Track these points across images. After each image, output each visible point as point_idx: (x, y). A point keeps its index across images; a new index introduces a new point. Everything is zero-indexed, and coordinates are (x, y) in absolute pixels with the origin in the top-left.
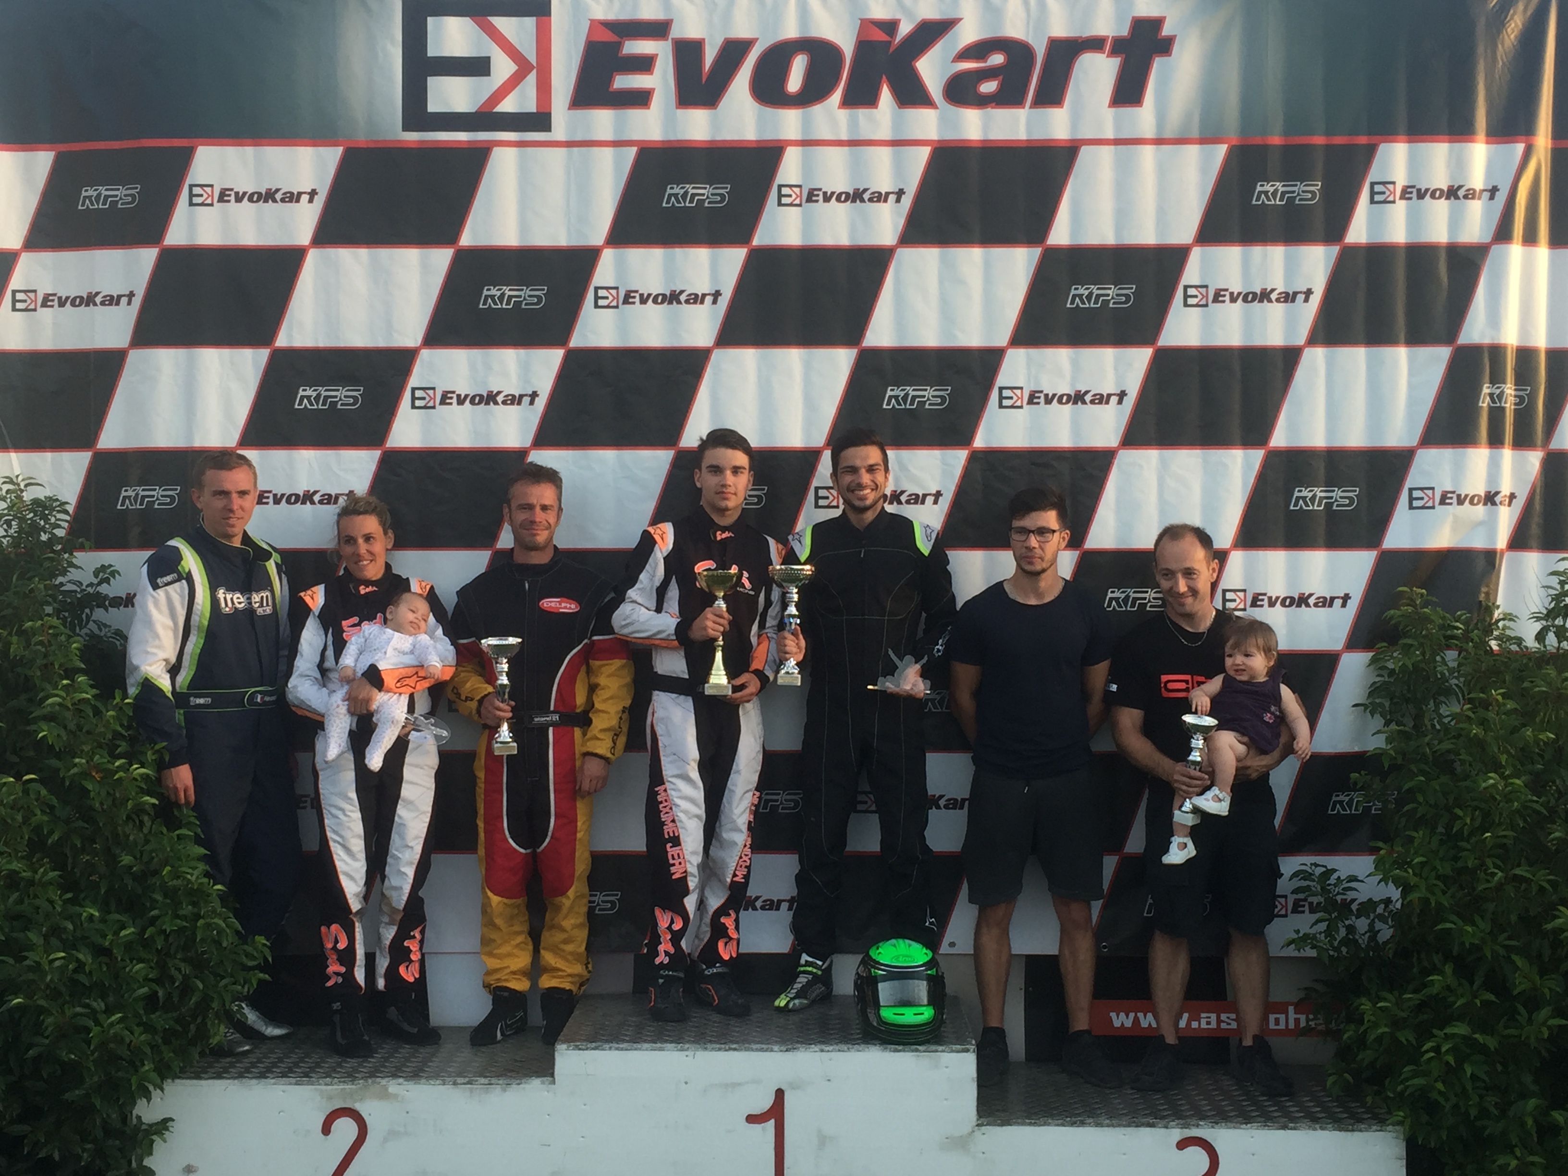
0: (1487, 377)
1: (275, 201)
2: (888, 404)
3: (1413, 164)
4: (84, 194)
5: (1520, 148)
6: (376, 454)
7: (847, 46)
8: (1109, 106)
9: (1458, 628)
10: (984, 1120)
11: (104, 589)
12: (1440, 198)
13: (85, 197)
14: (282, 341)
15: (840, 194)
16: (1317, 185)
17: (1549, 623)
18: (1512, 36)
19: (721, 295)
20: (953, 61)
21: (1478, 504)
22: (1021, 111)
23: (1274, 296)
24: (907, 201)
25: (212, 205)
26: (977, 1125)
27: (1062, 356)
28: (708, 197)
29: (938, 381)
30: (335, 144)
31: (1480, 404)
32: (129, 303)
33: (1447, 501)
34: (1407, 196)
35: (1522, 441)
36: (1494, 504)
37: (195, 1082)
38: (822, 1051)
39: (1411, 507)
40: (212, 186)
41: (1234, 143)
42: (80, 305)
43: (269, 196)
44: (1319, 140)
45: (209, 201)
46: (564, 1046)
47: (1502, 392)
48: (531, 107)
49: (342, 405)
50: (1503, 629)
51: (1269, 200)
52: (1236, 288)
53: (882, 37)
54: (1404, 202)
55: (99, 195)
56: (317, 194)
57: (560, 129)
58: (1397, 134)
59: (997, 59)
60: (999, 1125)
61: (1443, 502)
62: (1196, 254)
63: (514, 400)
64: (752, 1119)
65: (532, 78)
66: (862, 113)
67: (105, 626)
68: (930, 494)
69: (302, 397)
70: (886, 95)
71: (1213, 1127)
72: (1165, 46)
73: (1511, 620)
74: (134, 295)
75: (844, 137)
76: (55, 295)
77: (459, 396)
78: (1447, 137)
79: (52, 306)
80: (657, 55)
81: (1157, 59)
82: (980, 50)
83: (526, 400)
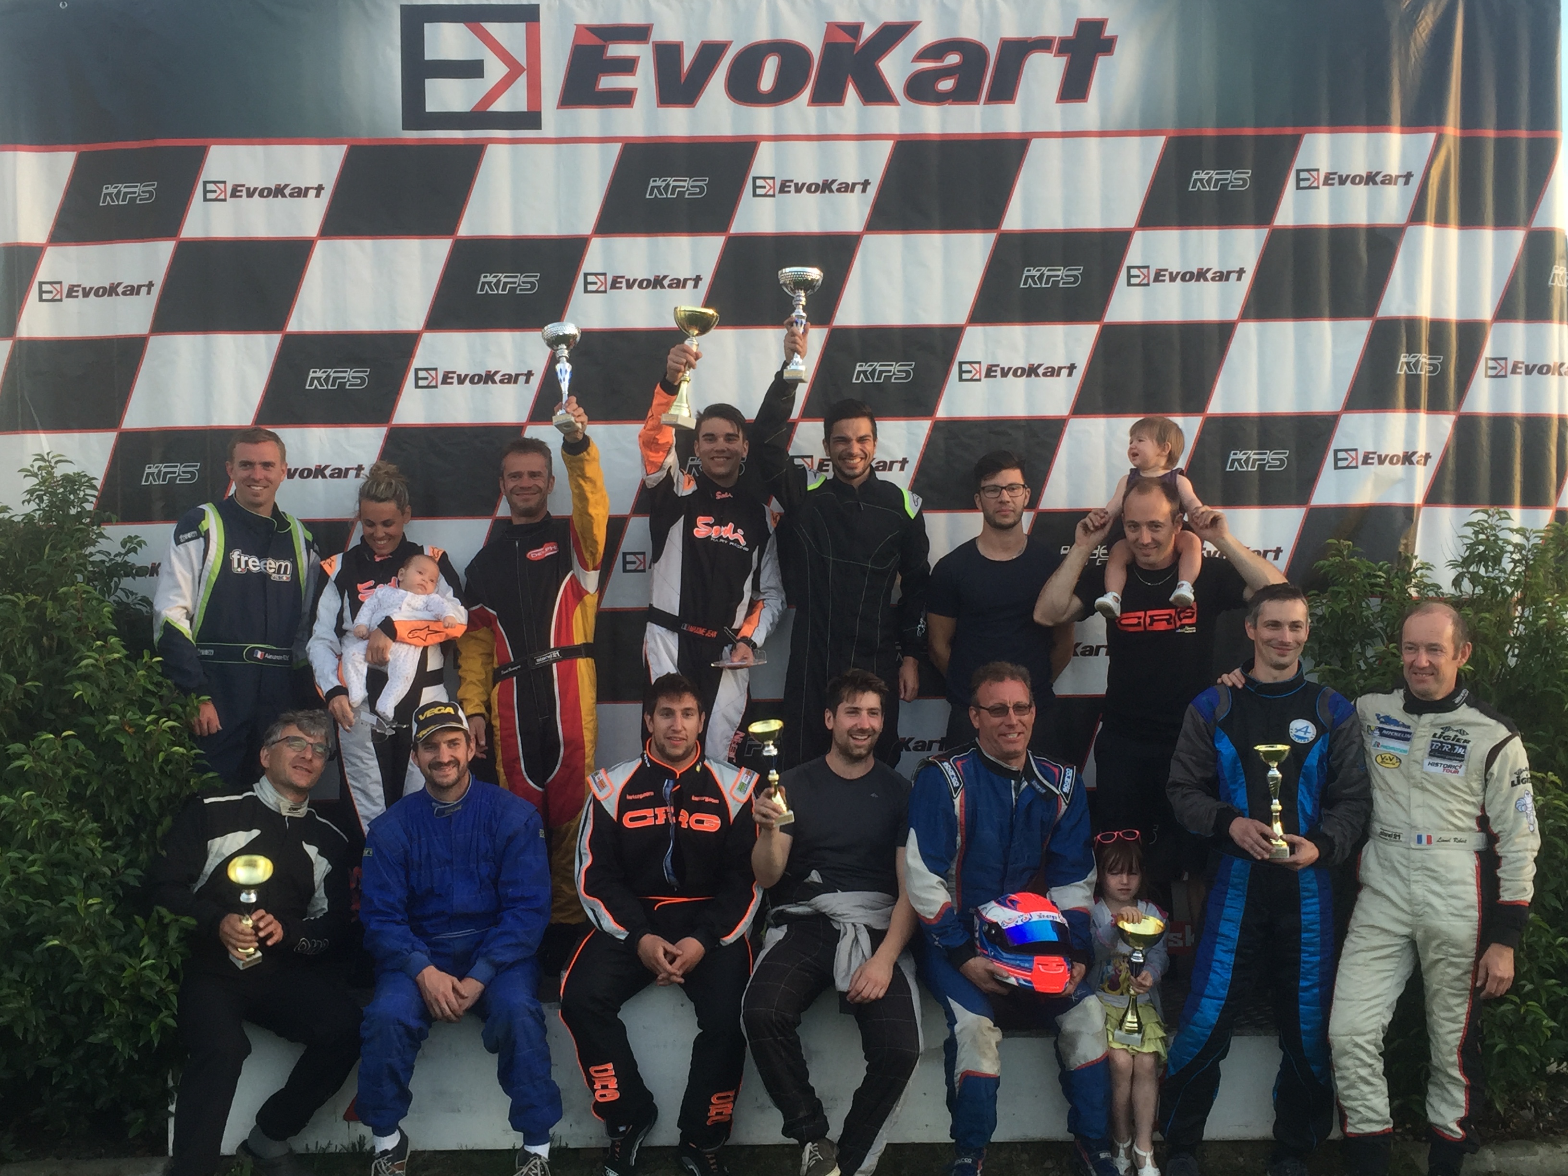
1: (284, 196)
2: (857, 379)
3: (1335, 153)
4: (105, 191)
5: (1431, 137)
6: (382, 431)
7: (815, 48)
8: (1057, 102)
9: (1380, 577)
11: (131, 558)
12: (1360, 183)
13: (106, 195)
14: (293, 326)
15: (810, 185)
16: (1248, 173)
17: (1465, 570)
19: (701, 279)
20: (913, 61)
21: (1397, 463)
22: (977, 106)
23: (1209, 275)
24: (872, 191)
25: (225, 200)
27: (1015, 333)
28: (688, 189)
29: (903, 357)
30: (340, 142)
31: (1398, 372)
32: (149, 293)
33: (1370, 461)
34: (1330, 182)
35: (1436, 406)
36: (1411, 463)
39: (1336, 467)
40: (224, 182)
41: (1171, 135)
42: (103, 295)
43: (278, 191)
44: (1249, 131)
45: (222, 197)
47: (1418, 361)
48: (522, 106)
49: (350, 385)
50: (1421, 577)
51: (1204, 187)
52: (1175, 268)
53: (846, 39)
54: (1326, 188)
55: (119, 192)
56: (323, 189)
57: (549, 129)
61: (1365, 462)
62: (1138, 236)
63: (511, 379)
65: (522, 80)
66: (830, 110)
67: (132, 593)
68: (897, 462)
69: (313, 379)
70: (851, 93)
72: (1108, 46)
73: (1428, 569)
74: (153, 285)
75: (814, 132)
76: (79, 286)
77: (459, 376)
78: (1366, 128)
79: (77, 297)
80: (639, 57)
81: (1100, 58)
82: (936, 51)
83: (522, 379)
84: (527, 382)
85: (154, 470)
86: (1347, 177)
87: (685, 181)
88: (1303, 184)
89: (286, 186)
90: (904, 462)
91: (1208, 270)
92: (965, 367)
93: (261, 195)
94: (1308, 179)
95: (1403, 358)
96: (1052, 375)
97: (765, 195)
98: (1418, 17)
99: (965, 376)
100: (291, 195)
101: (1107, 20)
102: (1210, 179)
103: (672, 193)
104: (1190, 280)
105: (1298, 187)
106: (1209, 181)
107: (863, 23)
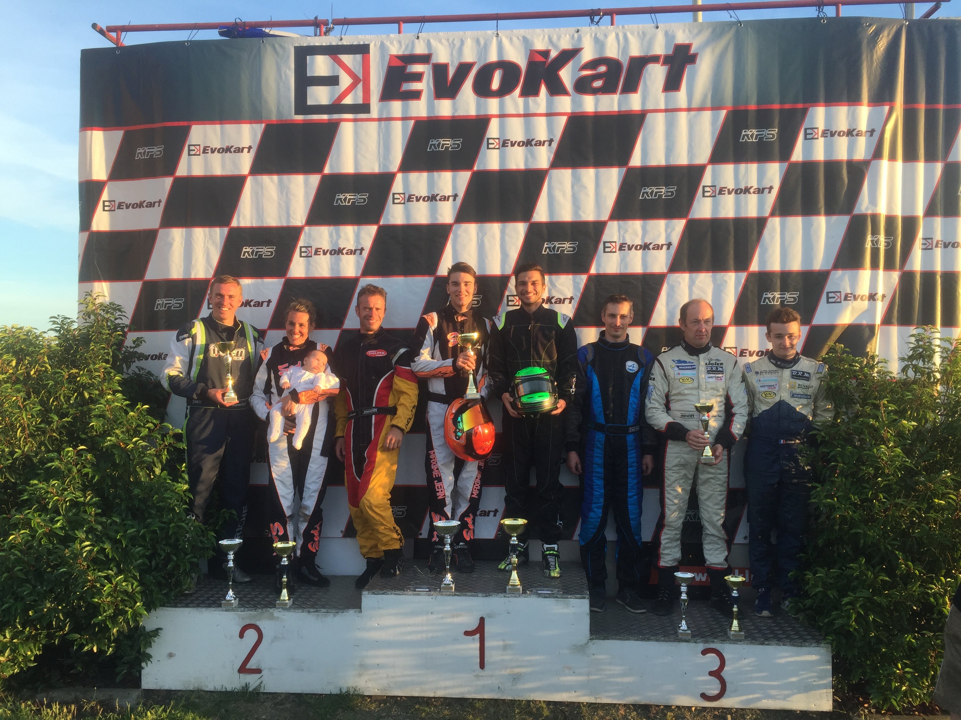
0: (870, 232)
1: (231, 152)
2: (545, 251)
3: (829, 118)
4: (138, 151)
5: (887, 108)
6: (282, 280)
7: (522, 63)
8: (662, 92)
10: (594, 636)
12: (843, 135)
13: (139, 153)
14: (234, 223)
15: (519, 142)
16: (775, 131)
18: (882, 49)
19: (458, 196)
20: (579, 71)
21: (865, 300)
22: (615, 96)
23: (752, 190)
24: (555, 145)
25: (199, 155)
26: (590, 639)
27: (637, 225)
28: (451, 146)
29: (572, 239)
30: (260, 122)
31: (866, 246)
32: (159, 206)
33: (848, 298)
34: (825, 135)
35: (889, 266)
36: (874, 300)
37: (173, 609)
38: (505, 597)
40: (199, 145)
41: (730, 109)
42: (136, 208)
43: (228, 150)
44: (776, 107)
45: (198, 153)
47: (878, 240)
48: (360, 101)
49: (265, 256)
50: (881, 367)
51: (749, 139)
52: (731, 186)
53: (541, 59)
54: (823, 139)
55: (145, 152)
56: (252, 148)
57: (374, 113)
58: (819, 102)
59: (603, 69)
60: (602, 640)
61: (846, 299)
62: (709, 168)
63: (352, 252)
64: (467, 633)
65: (360, 86)
66: (531, 99)
68: (567, 299)
69: (245, 252)
70: (543, 90)
71: (722, 643)
72: (692, 59)
74: (161, 201)
75: (522, 112)
76: (124, 203)
77: (324, 250)
78: (847, 103)
79: (123, 208)
80: (424, 72)
81: (688, 66)
82: (593, 64)
83: (358, 252)
84: (361, 254)
85: (161, 302)
86: (836, 132)
87: (449, 141)
88: (808, 136)
89: (232, 147)
90: (572, 299)
91: (751, 187)
92: (607, 245)
93: (219, 152)
94: (812, 134)
95: (869, 238)
96: (658, 249)
97: (494, 148)
98: (878, 39)
99: (607, 250)
100: (235, 152)
101: (692, 44)
102: (753, 134)
103: (442, 148)
104: (740, 193)
105: (806, 138)
106: (752, 136)
107: (551, 50)
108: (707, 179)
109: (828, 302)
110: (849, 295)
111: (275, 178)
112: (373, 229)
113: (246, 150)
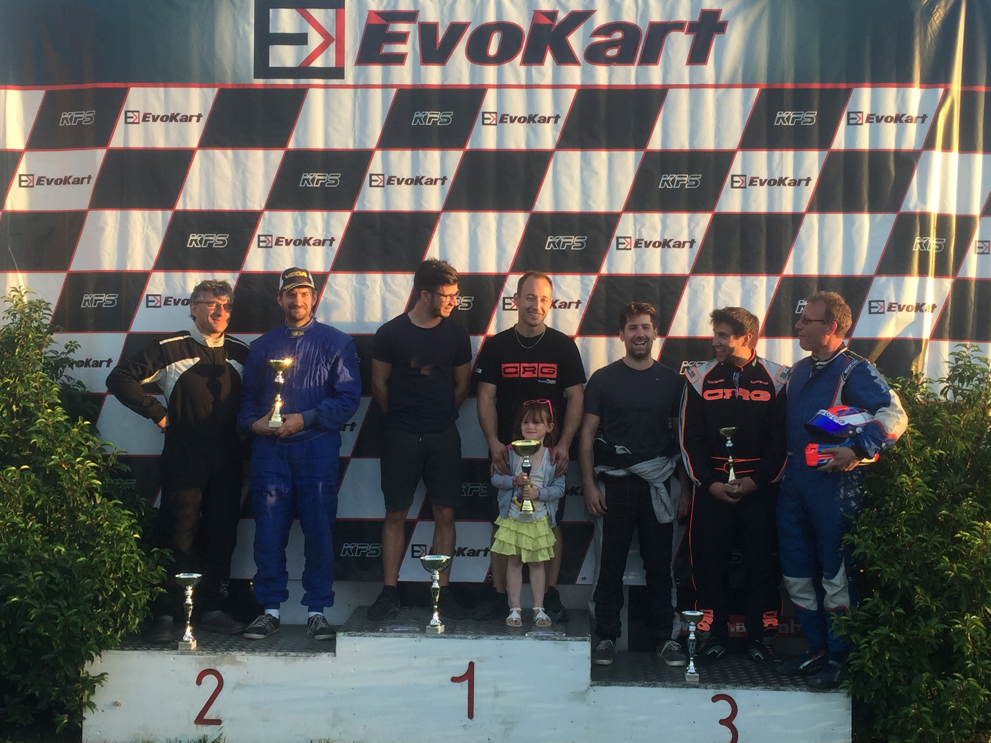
0: (918, 233)
1: (176, 121)
2: (549, 247)
3: (875, 101)
4: (63, 116)
5: (941, 91)
6: (237, 274)
7: (526, 27)
8: (687, 65)
10: (595, 683)
11: (71, 356)
12: (891, 121)
13: (64, 119)
15: (520, 118)
16: (814, 114)
17: (949, 384)
18: (937, 22)
19: (447, 179)
20: (590, 37)
21: (911, 311)
22: (632, 67)
23: (787, 182)
24: (561, 122)
25: (138, 123)
26: (591, 685)
27: (656, 218)
28: (439, 120)
29: (580, 233)
30: (213, 86)
31: (914, 249)
32: (88, 183)
33: (893, 309)
34: (870, 120)
35: (940, 272)
36: (922, 311)
37: (121, 652)
38: (497, 639)
40: (138, 112)
41: (763, 87)
42: (60, 184)
43: (173, 118)
44: (816, 86)
45: (137, 121)
46: (342, 634)
47: (927, 242)
48: (333, 64)
49: (216, 245)
50: (926, 388)
51: (784, 122)
52: (764, 176)
53: (547, 21)
54: (868, 124)
55: (72, 117)
56: (202, 116)
57: (349, 79)
58: (865, 82)
59: (618, 35)
60: (604, 686)
61: (889, 309)
62: (739, 155)
63: (320, 243)
64: (454, 680)
65: (333, 46)
66: (534, 68)
67: (72, 379)
68: (573, 302)
69: (192, 240)
70: (549, 57)
71: (734, 689)
72: (721, 28)
73: (929, 382)
74: (91, 178)
75: (523, 82)
76: (44, 177)
77: (286, 240)
78: (896, 84)
79: (43, 184)
80: (409, 32)
81: (716, 35)
82: (607, 30)
83: (328, 243)
84: (331, 244)
85: (89, 298)
86: (882, 117)
87: (438, 114)
88: (852, 122)
89: (178, 114)
90: (579, 302)
91: (786, 178)
92: (621, 240)
93: (162, 120)
94: (856, 119)
95: (917, 240)
96: (679, 247)
97: (490, 124)
98: (933, 10)
99: (621, 246)
100: (181, 120)
101: (721, 10)
102: (789, 117)
103: (429, 122)
104: (774, 185)
105: (848, 124)
106: (788, 119)
107: (558, 11)
108: (736, 168)
109: (870, 313)
110: (893, 305)
111: (230, 152)
112: (346, 216)
113: (195, 119)
